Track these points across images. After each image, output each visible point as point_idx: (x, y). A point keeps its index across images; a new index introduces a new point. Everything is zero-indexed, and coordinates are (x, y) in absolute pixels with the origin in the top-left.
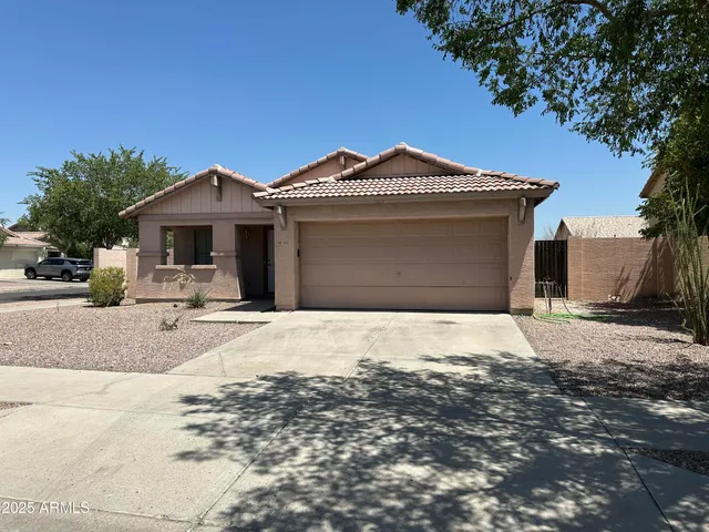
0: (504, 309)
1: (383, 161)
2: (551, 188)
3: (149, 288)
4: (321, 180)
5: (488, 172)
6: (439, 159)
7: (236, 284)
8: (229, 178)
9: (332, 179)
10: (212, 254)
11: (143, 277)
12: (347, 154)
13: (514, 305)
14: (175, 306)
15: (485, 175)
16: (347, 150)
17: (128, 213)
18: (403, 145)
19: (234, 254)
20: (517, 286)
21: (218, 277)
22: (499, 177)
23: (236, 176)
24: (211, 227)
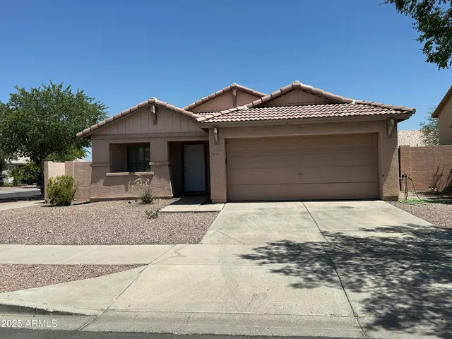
0: (377, 197)
1: (284, 94)
2: (411, 113)
3: (100, 189)
4: (239, 108)
5: (361, 101)
6: (324, 92)
7: (169, 186)
8: (164, 107)
9: (245, 107)
10: (150, 163)
11: (96, 182)
12: (238, 88)
13: (386, 194)
14: (130, 203)
15: (358, 104)
16: (237, 85)
17: (84, 134)
18: (297, 83)
19: (168, 163)
20: (387, 181)
21: (155, 181)
22: (370, 105)
23: (169, 105)
24: (149, 143)
